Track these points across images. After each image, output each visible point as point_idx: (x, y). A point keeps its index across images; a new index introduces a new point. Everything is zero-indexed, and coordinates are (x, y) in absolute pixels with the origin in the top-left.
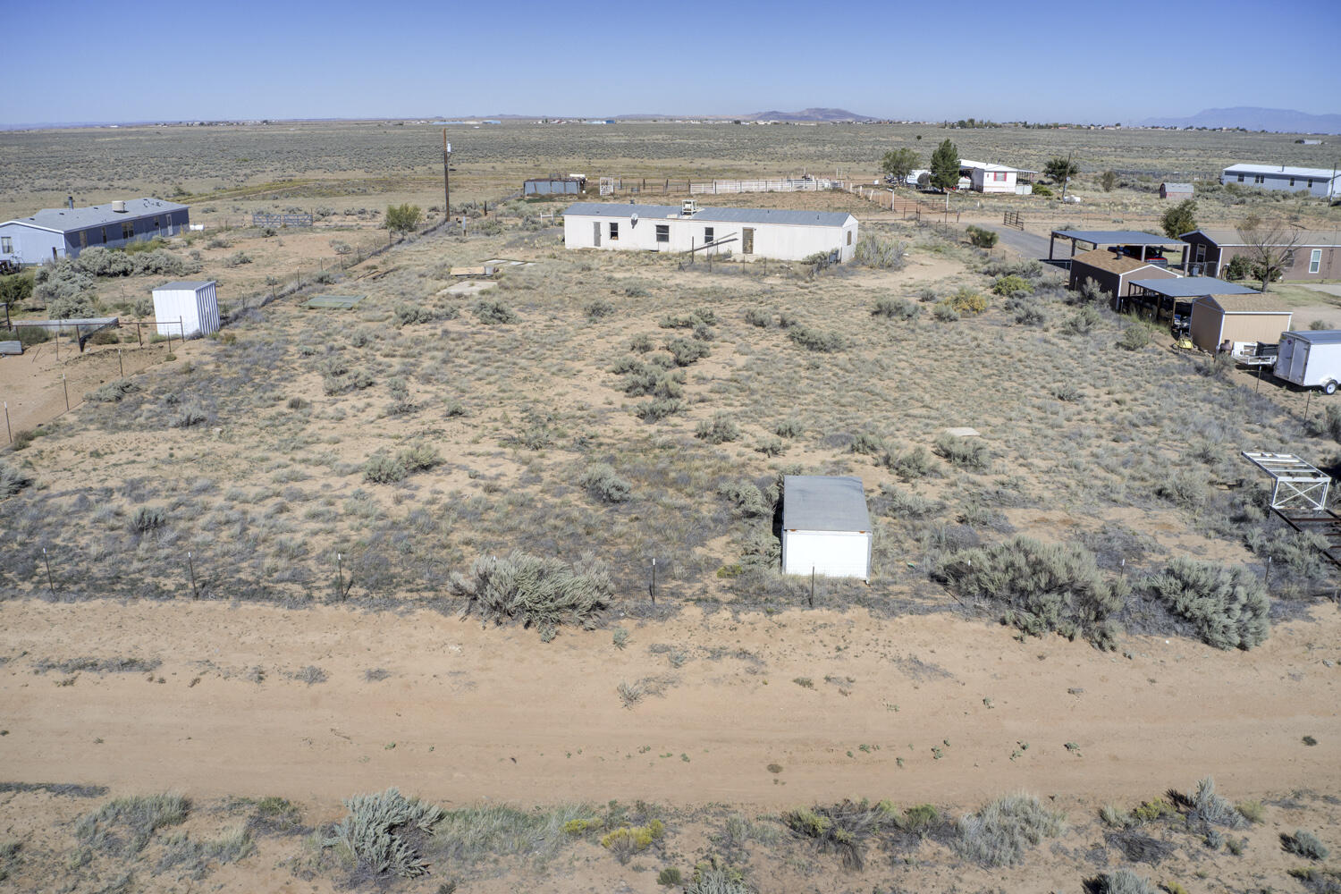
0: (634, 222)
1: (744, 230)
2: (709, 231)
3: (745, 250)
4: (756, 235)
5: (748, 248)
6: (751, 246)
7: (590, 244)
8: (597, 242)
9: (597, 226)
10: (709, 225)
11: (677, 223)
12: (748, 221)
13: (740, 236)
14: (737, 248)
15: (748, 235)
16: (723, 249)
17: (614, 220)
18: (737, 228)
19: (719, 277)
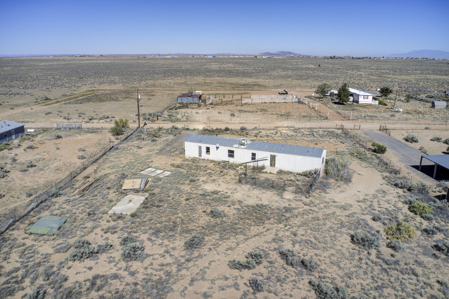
0: (217, 148)
1: (271, 155)
2: (254, 155)
3: (271, 165)
4: (276, 158)
5: (273, 164)
6: (275, 164)
7: (197, 155)
8: (200, 155)
9: (200, 148)
10: (254, 152)
11: (238, 150)
12: (273, 151)
13: (269, 159)
14: (267, 163)
15: (273, 158)
16: (260, 164)
17: (208, 146)
18: (267, 155)
19: (260, 190)
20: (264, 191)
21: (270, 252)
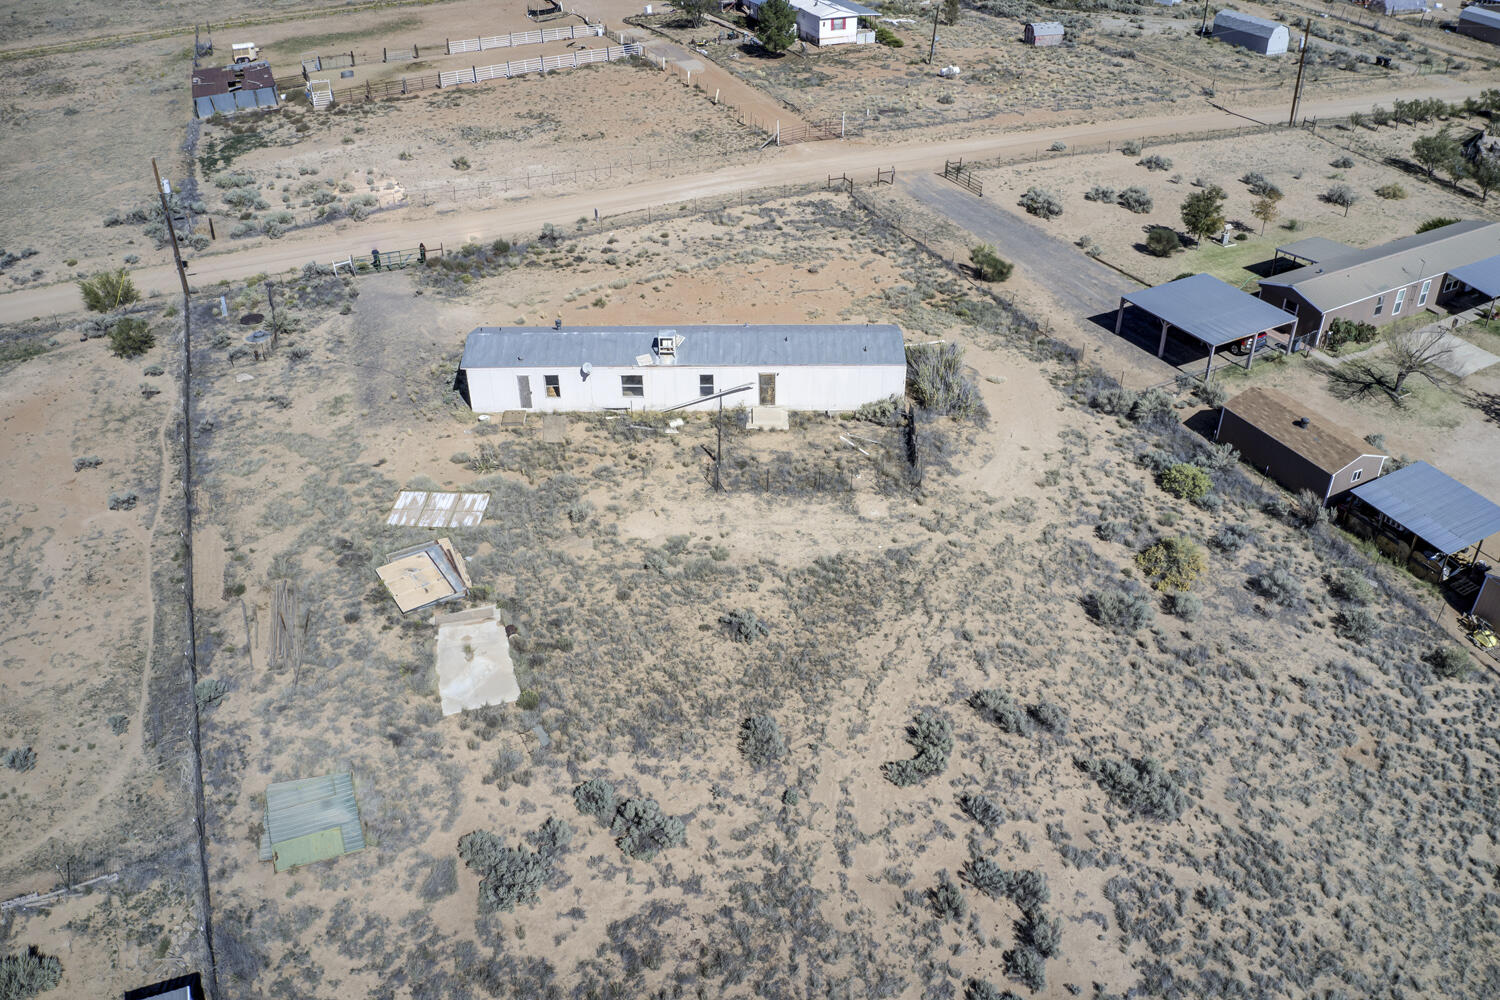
0: (584, 375)
1: (761, 376)
2: (707, 379)
3: (763, 401)
4: (779, 382)
5: (769, 398)
6: (773, 396)
7: (514, 404)
8: (526, 400)
9: (524, 382)
10: (707, 371)
11: (655, 370)
12: (765, 363)
13: (756, 387)
14: (751, 399)
15: (767, 384)
16: (730, 403)
17: (552, 371)
18: (750, 375)
19: (789, 505)
20: (799, 504)
21: (947, 708)
